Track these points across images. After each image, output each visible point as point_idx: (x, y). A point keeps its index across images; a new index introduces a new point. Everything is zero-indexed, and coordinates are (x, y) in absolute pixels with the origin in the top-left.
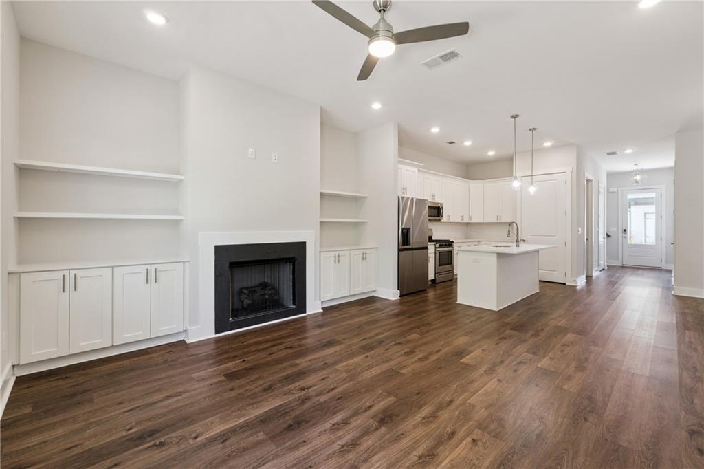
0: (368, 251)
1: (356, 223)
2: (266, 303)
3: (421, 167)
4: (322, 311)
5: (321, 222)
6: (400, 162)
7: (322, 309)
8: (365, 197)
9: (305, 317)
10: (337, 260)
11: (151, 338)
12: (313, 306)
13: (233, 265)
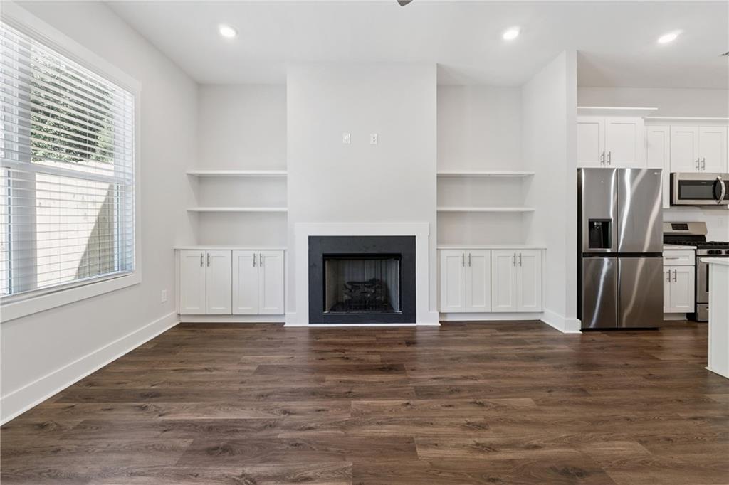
0: (524, 253)
1: (521, 213)
2: (366, 302)
3: (653, 113)
4: (440, 325)
5: (438, 212)
6: (580, 112)
7: (440, 322)
8: (530, 176)
9: (415, 327)
10: (467, 262)
11: (258, 315)
12: (426, 317)
13: (327, 257)
